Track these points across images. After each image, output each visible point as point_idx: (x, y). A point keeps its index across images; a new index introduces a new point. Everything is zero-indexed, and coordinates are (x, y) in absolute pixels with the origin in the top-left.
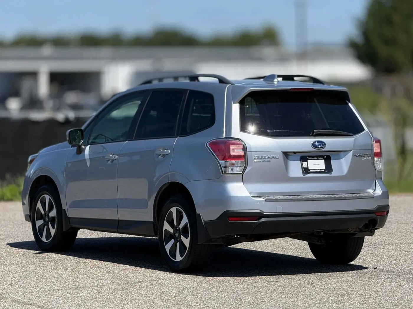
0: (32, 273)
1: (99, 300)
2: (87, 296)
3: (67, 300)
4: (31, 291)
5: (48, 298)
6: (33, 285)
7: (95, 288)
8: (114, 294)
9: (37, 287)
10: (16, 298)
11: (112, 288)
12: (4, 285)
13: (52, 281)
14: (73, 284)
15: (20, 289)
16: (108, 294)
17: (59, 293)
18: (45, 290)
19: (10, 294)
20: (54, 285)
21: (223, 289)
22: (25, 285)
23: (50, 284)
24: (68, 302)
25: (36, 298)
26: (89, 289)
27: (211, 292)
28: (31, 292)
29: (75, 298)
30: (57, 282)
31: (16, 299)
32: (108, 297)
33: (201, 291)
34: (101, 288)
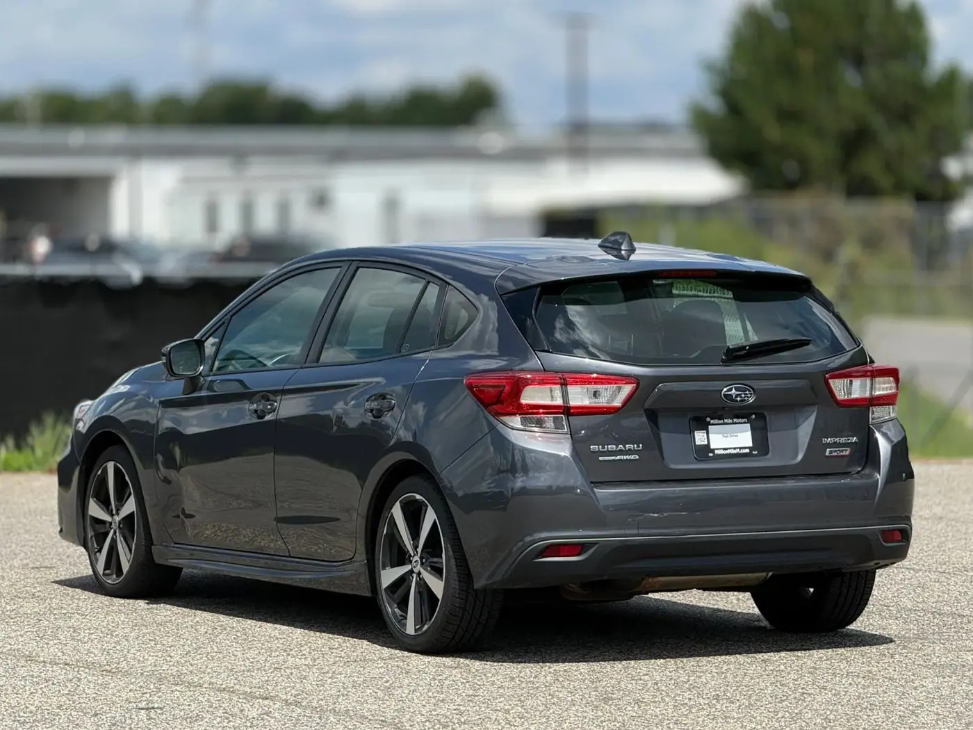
0: (216, 628)
1: (421, 688)
2: (385, 679)
3: (344, 688)
4: (243, 668)
5: (298, 685)
6: (240, 655)
7: (389, 661)
8: (445, 676)
9: (252, 660)
10: (222, 685)
11: (429, 662)
12: (172, 655)
13: (278, 647)
14: (332, 653)
15: (216, 665)
16: (431, 677)
17: (316, 675)
18: (276, 666)
19: (202, 676)
20: (288, 655)
21: (693, 666)
22: (221, 656)
23: (277, 653)
24: (350, 694)
25: (268, 685)
26: (380, 665)
27: (670, 672)
28: (248, 671)
29: (360, 684)
30: (291, 650)
31: (224, 686)
32: (437, 681)
33: (645, 669)
34: (406, 663)
